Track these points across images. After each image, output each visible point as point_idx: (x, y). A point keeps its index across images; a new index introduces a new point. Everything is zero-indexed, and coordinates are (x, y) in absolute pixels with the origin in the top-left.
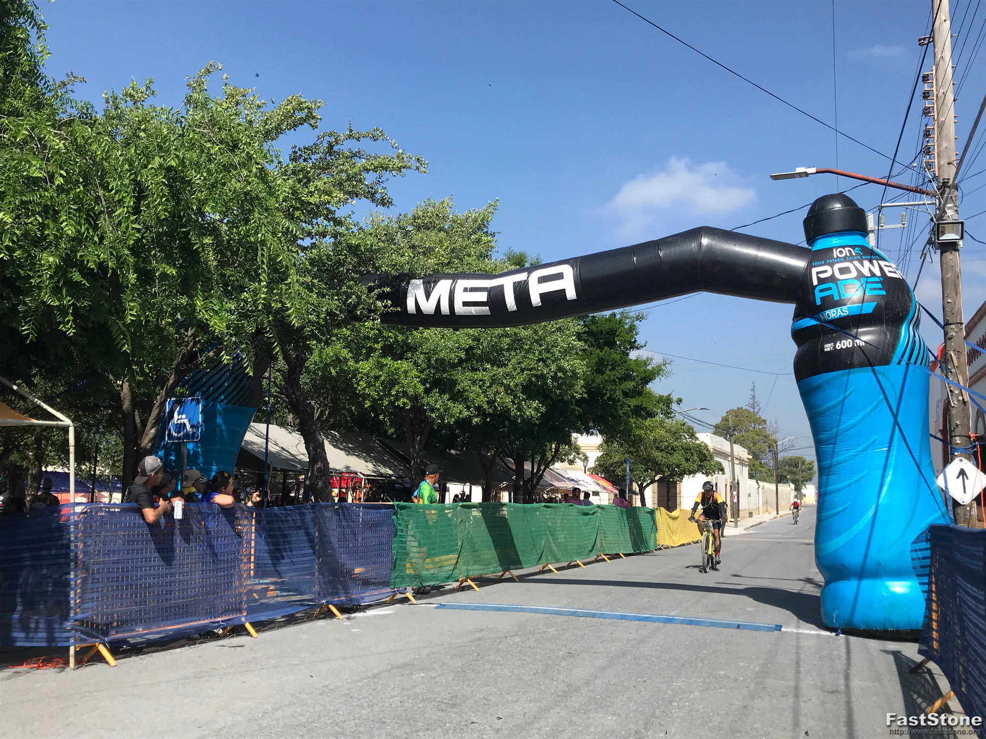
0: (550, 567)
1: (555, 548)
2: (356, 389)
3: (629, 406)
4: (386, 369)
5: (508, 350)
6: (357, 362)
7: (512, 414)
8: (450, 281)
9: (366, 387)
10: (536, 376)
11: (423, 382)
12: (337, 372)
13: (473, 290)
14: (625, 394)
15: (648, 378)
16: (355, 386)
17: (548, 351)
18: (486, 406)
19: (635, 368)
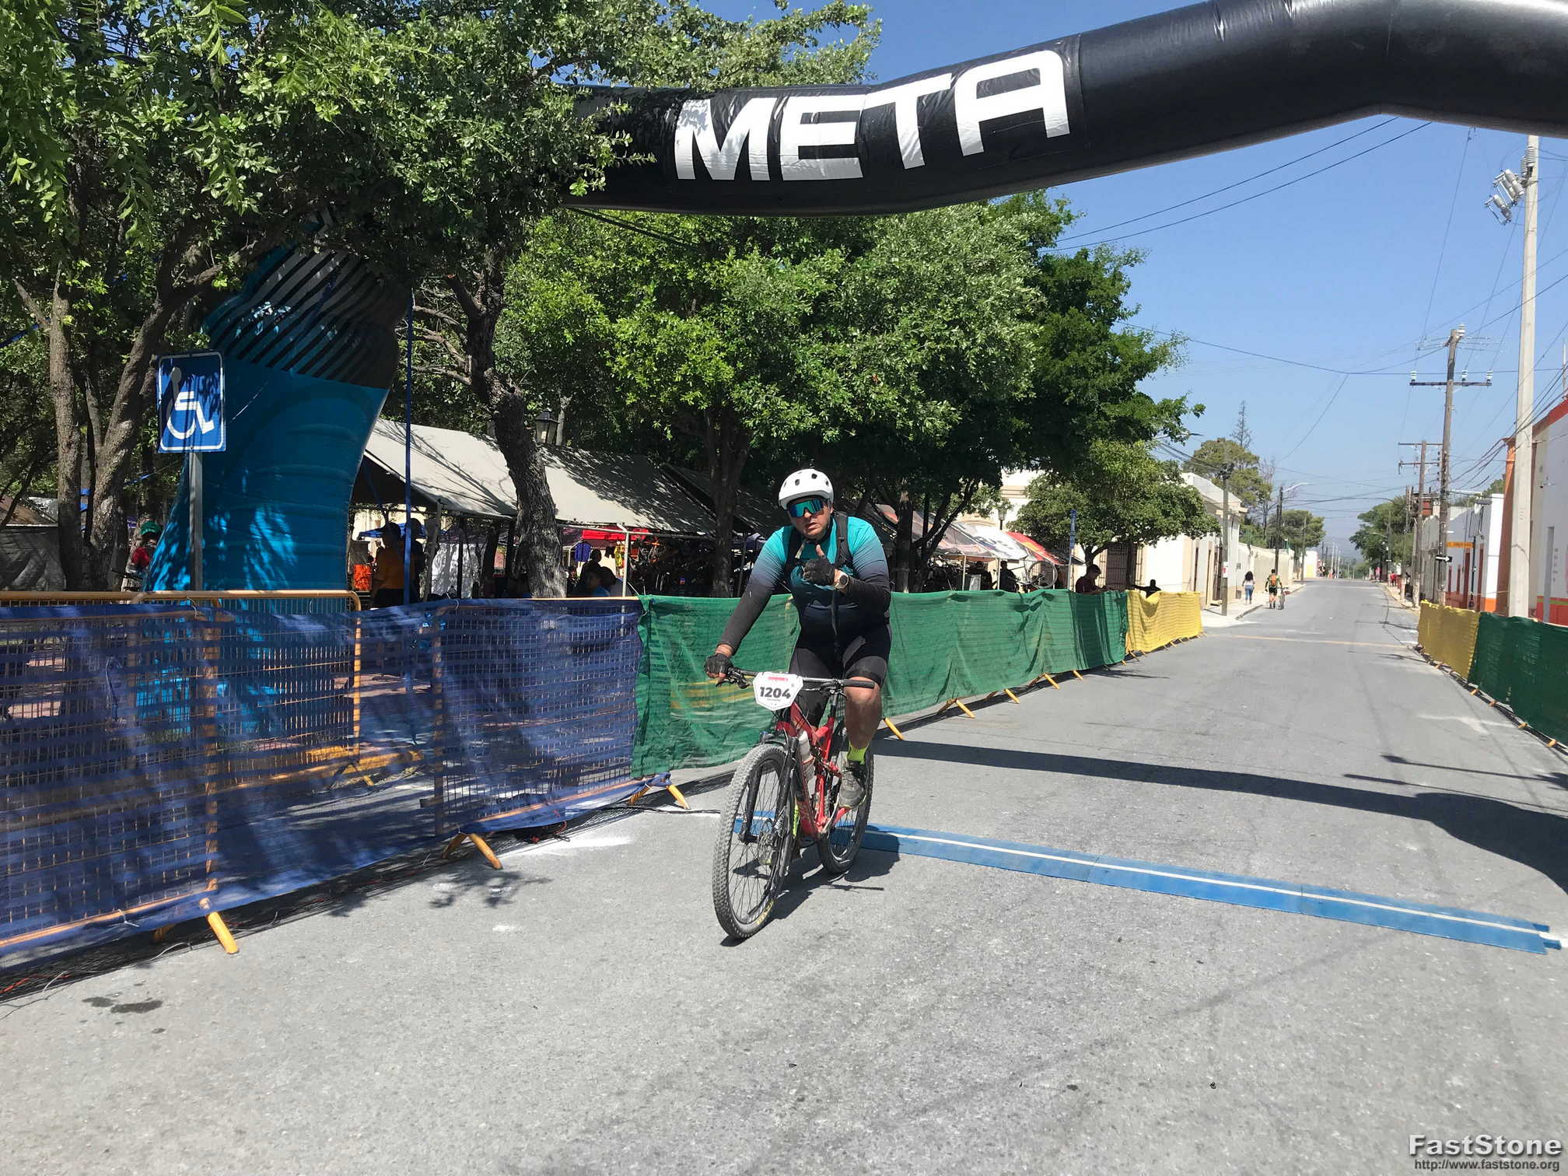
0: (960, 704)
1: (967, 671)
2: (609, 369)
3: (1107, 418)
4: (662, 334)
5: (895, 302)
6: (613, 320)
7: (899, 423)
8: (771, 101)
9: (631, 366)
10: (943, 351)
11: (730, 360)
12: (575, 338)
13: (823, 118)
14: (1103, 396)
15: (1144, 367)
16: (608, 364)
17: (969, 305)
18: (847, 408)
19: (1122, 349)
